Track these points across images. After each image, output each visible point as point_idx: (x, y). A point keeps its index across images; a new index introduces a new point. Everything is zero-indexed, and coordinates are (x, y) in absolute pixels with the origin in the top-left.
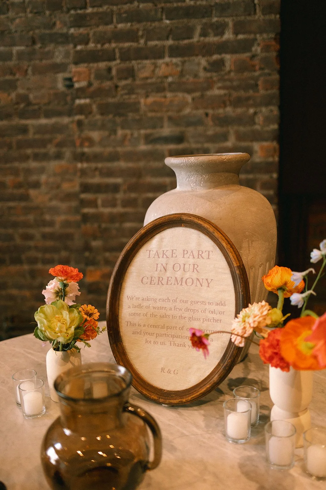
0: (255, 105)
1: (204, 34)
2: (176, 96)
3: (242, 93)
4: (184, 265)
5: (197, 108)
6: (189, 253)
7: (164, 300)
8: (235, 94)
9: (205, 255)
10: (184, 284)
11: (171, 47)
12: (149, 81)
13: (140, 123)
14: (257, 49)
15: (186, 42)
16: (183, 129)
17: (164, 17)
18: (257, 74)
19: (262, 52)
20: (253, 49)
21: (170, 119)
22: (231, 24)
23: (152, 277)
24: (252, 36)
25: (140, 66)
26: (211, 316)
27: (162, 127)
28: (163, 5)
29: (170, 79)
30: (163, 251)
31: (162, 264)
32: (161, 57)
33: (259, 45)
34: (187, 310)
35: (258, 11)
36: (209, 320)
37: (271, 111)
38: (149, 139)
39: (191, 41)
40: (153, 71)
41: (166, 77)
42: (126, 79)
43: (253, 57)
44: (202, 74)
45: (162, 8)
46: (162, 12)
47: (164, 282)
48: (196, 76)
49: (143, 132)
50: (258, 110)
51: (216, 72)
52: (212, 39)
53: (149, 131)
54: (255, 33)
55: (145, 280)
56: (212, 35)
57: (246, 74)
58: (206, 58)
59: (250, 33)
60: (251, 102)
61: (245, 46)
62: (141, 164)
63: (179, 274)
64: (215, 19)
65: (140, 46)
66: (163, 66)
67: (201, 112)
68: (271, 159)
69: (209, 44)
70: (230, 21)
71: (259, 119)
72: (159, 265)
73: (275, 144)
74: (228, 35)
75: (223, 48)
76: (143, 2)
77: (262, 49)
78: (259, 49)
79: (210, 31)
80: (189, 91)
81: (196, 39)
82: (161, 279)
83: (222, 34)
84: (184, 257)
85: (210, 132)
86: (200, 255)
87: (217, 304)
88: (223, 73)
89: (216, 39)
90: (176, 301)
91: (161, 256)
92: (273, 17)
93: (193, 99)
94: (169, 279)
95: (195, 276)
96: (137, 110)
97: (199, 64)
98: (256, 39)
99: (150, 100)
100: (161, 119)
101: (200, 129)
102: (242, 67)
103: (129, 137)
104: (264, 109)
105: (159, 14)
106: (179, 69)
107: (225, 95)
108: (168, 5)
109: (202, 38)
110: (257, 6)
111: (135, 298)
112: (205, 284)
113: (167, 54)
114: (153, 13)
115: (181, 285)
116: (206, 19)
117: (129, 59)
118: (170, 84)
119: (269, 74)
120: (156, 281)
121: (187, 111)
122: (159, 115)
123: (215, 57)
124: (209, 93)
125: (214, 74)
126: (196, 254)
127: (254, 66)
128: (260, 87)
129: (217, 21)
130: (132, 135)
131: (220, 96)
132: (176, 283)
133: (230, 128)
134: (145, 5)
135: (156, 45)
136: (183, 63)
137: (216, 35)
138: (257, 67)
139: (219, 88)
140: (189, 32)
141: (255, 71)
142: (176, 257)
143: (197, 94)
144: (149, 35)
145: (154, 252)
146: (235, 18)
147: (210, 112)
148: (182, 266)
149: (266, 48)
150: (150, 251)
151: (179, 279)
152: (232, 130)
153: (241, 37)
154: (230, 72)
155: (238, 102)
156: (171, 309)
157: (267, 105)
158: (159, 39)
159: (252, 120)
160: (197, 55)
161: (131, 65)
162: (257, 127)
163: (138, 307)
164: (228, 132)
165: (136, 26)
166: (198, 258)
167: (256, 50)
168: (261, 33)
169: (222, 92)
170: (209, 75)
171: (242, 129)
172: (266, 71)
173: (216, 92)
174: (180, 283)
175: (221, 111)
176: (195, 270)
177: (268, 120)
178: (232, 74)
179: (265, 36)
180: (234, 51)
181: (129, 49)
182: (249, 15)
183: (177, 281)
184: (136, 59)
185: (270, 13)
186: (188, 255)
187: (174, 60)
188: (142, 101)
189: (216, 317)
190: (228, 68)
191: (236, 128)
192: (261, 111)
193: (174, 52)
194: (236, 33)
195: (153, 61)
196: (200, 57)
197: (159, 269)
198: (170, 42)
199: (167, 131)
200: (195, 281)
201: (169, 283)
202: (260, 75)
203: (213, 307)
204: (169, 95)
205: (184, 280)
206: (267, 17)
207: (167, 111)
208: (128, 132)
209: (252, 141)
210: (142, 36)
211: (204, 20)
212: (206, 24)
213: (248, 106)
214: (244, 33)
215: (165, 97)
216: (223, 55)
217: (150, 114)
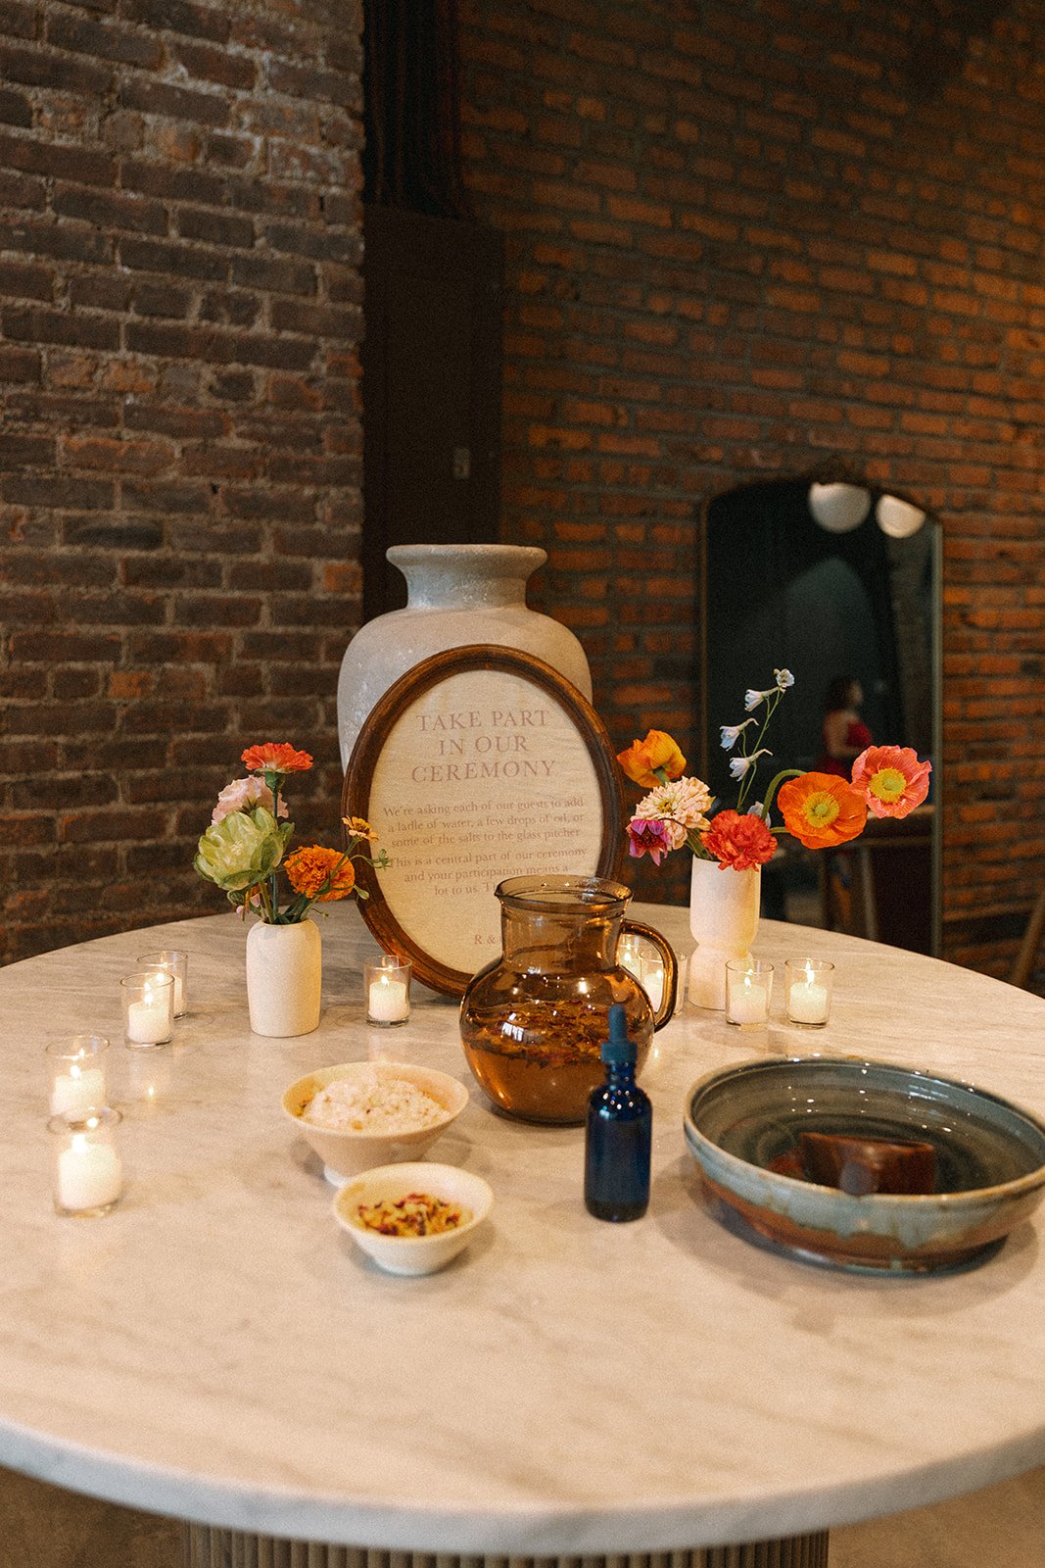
0: (315, 481)
1: (209, 314)
2: (142, 440)
3: (289, 452)
4: (498, 738)
5: (192, 473)
6: (505, 717)
7: (463, 808)
8: (275, 452)
9: (536, 718)
10: (501, 774)
11: (132, 329)
12: (78, 396)
13: (53, 491)
14: (320, 366)
15: (169, 323)
16: (160, 516)
17: (118, 259)
18: (319, 416)
19: (329, 374)
20: (313, 365)
21: (128, 488)
22: (267, 306)
23: (433, 768)
24: (310, 339)
25: (56, 357)
26: (559, 825)
27: (109, 506)
28: (114, 231)
29: (130, 400)
30: (452, 716)
31: (452, 741)
32: (111, 345)
33: (323, 358)
34: (513, 820)
35: (321, 290)
36: (556, 834)
37: (347, 495)
38: (75, 532)
39: (181, 322)
40: (90, 374)
41: (122, 394)
42: (20, 382)
43: (312, 380)
44: (204, 399)
45: (115, 238)
46: (114, 247)
47: (461, 772)
48: (191, 401)
49: (60, 512)
50: (323, 490)
51: (235, 400)
52: (225, 327)
53: (75, 513)
54: (317, 334)
55: (419, 774)
56: (226, 319)
57: (298, 414)
58: (212, 367)
59: (306, 331)
60: (307, 473)
61: (297, 356)
62: (56, 590)
63: (490, 756)
64: (233, 288)
65: (58, 311)
66: (114, 367)
67: (201, 480)
68: (347, 596)
69: (220, 337)
70: (265, 299)
71: (324, 510)
72: (447, 743)
73: (354, 564)
74: (262, 327)
75: (250, 351)
76: (69, 214)
77: (329, 368)
78: (324, 368)
79: (222, 310)
80: (176, 433)
81: (191, 320)
82: (453, 769)
83: (249, 321)
84: (495, 725)
85: (221, 529)
86: (527, 720)
87: (569, 804)
88: (250, 404)
89: (235, 329)
90: (488, 806)
91: (448, 725)
92: (350, 308)
93: (184, 451)
94: (471, 767)
95: (521, 757)
96: (48, 460)
97: (198, 376)
98: (315, 347)
99: (80, 440)
100: (108, 487)
101: (199, 518)
102: (289, 398)
103: (23, 521)
104: (333, 492)
105: (108, 249)
106: (153, 379)
107: (255, 450)
108: (129, 235)
109: (204, 323)
110: (320, 280)
111: (402, 811)
112: (541, 769)
113: (123, 344)
114: (92, 243)
115: (496, 776)
116: (216, 283)
117: (27, 336)
118: (130, 410)
119: (345, 422)
120: (444, 772)
121: (171, 475)
122: (102, 477)
123: (234, 367)
124: (221, 442)
125: (232, 404)
126: (519, 719)
127: (315, 400)
128: (326, 444)
129: (237, 293)
130: (32, 517)
131: (242, 453)
132: (485, 773)
133: (264, 522)
134: (72, 221)
135: (99, 318)
136: (163, 368)
137: (236, 321)
138: (320, 404)
139: (240, 435)
140: (177, 304)
141: (315, 410)
142: (480, 725)
143: (195, 441)
144: (80, 292)
145: (433, 720)
146: (275, 294)
147: (223, 483)
148: (494, 742)
149: (338, 368)
150: (423, 718)
151: (490, 766)
152: (268, 528)
153: (287, 335)
154: (265, 403)
155: (280, 471)
156: (480, 824)
157: (339, 482)
158: (105, 305)
159: (308, 513)
160: (194, 357)
161: (34, 351)
162: (318, 526)
163: (411, 827)
164: (261, 531)
165: (48, 264)
166: (523, 724)
167: (318, 369)
168: (328, 334)
169: (248, 444)
170: (218, 403)
171: (288, 527)
172: (338, 414)
173: (233, 442)
174: (493, 773)
175: (245, 484)
176: (520, 747)
177: (341, 515)
178: (269, 410)
179: (334, 342)
180: (273, 363)
181: (27, 314)
182: (305, 294)
183: (486, 769)
184: (47, 340)
185: (344, 300)
186: (503, 721)
187: (141, 358)
188: (61, 439)
189: (569, 826)
190: (259, 396)
191: (275, 523)
192: (327, 494)
193: (141, 339)
194: (278, 324)
195: (89, 351)
196: (198, 362)
197: (447, 750)
198: (132, 317)
199: (120, 515)
200: (522, 766)
201: (471, 774)
202: (326, 421)
203: (561, 810)
204: (128, 434)
205: (500, 767)
206: (340, 307)
207: (122, 471)
208: (23, 509)
209: (309, 556)
210: (64, 291)
211: (211, 286)
212: (212, 294)
213: (303, 482)
214: (294, 329)
215: (119, 438)
216: (250, 367)
217: (79, 474)
